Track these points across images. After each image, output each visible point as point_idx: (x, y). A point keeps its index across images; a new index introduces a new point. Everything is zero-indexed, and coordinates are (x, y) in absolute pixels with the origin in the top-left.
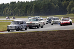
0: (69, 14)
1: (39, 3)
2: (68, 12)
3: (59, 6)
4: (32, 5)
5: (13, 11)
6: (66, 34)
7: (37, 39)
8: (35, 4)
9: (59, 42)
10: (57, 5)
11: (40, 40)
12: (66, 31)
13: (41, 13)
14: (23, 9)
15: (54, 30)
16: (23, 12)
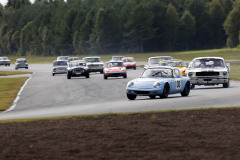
0: (232, 47)
1: (118, 4)
2: (228, 40)
3: (193, 14)
4: (93, 14)
5: (18, 34)
6: (219, 122)
7: (110, 144)
8: (101, 9)
9: (192, 153)
10: (187, 12)
11: (124, 146)
12: (219, 111)
13: (125, 41)
14: (56, 29)
15: (173, 109)
16: (58, 40)
